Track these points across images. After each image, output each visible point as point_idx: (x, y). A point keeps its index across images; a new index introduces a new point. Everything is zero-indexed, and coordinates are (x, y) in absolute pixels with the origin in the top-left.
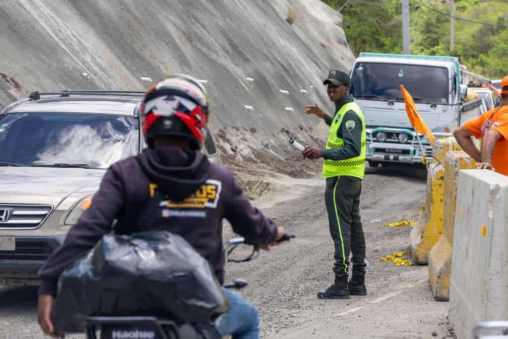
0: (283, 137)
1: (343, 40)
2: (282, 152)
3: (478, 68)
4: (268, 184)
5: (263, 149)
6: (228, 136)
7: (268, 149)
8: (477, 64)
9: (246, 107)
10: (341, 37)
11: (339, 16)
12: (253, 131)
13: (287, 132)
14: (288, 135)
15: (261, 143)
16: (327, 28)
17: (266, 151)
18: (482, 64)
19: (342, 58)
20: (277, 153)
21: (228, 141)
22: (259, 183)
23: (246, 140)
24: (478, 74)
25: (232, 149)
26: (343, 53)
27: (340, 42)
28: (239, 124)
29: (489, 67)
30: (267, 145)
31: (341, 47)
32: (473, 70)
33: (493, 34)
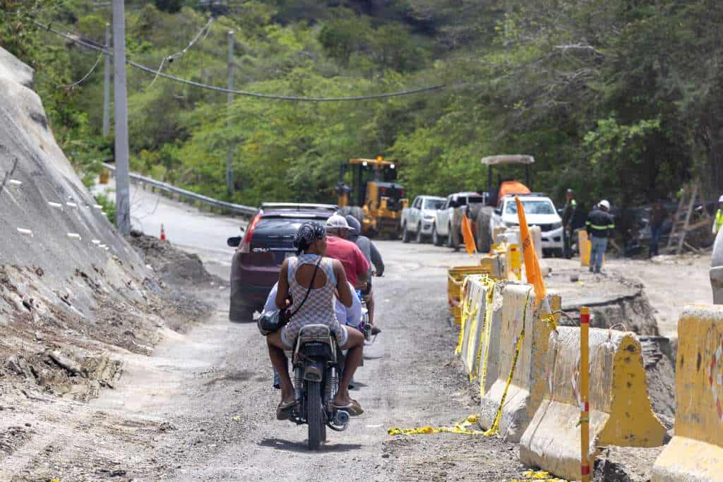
0: (80, 285)
1: (40, 115)
2: (88, 310)
3: (160, 169)
4: (118, 363)
5: (61, 304)
6: (13, 282)
7: (69, 305)
8: (157, 162)
9: (20, 230)
10: (35, 108)
11: (27, 70)
12: (40, 273)
13: (83, 275)
14: (86, 280)
15: (55, 294)
16: (12, 93)
17: (66, 308)
18: (168, 162)
19: (42, 147)
20: (81, 311)
21: (14, 289)
22: (104, 363)
23: (36, 289)
24: (159, 180)
25: (25, 304)
26: (41, 139)
27: (35, 118)
28: (19, 262)
29: (182, 167)
30: (66, 298)
31: (37, 127)
32: (149, 172)
33: (182, 107)
